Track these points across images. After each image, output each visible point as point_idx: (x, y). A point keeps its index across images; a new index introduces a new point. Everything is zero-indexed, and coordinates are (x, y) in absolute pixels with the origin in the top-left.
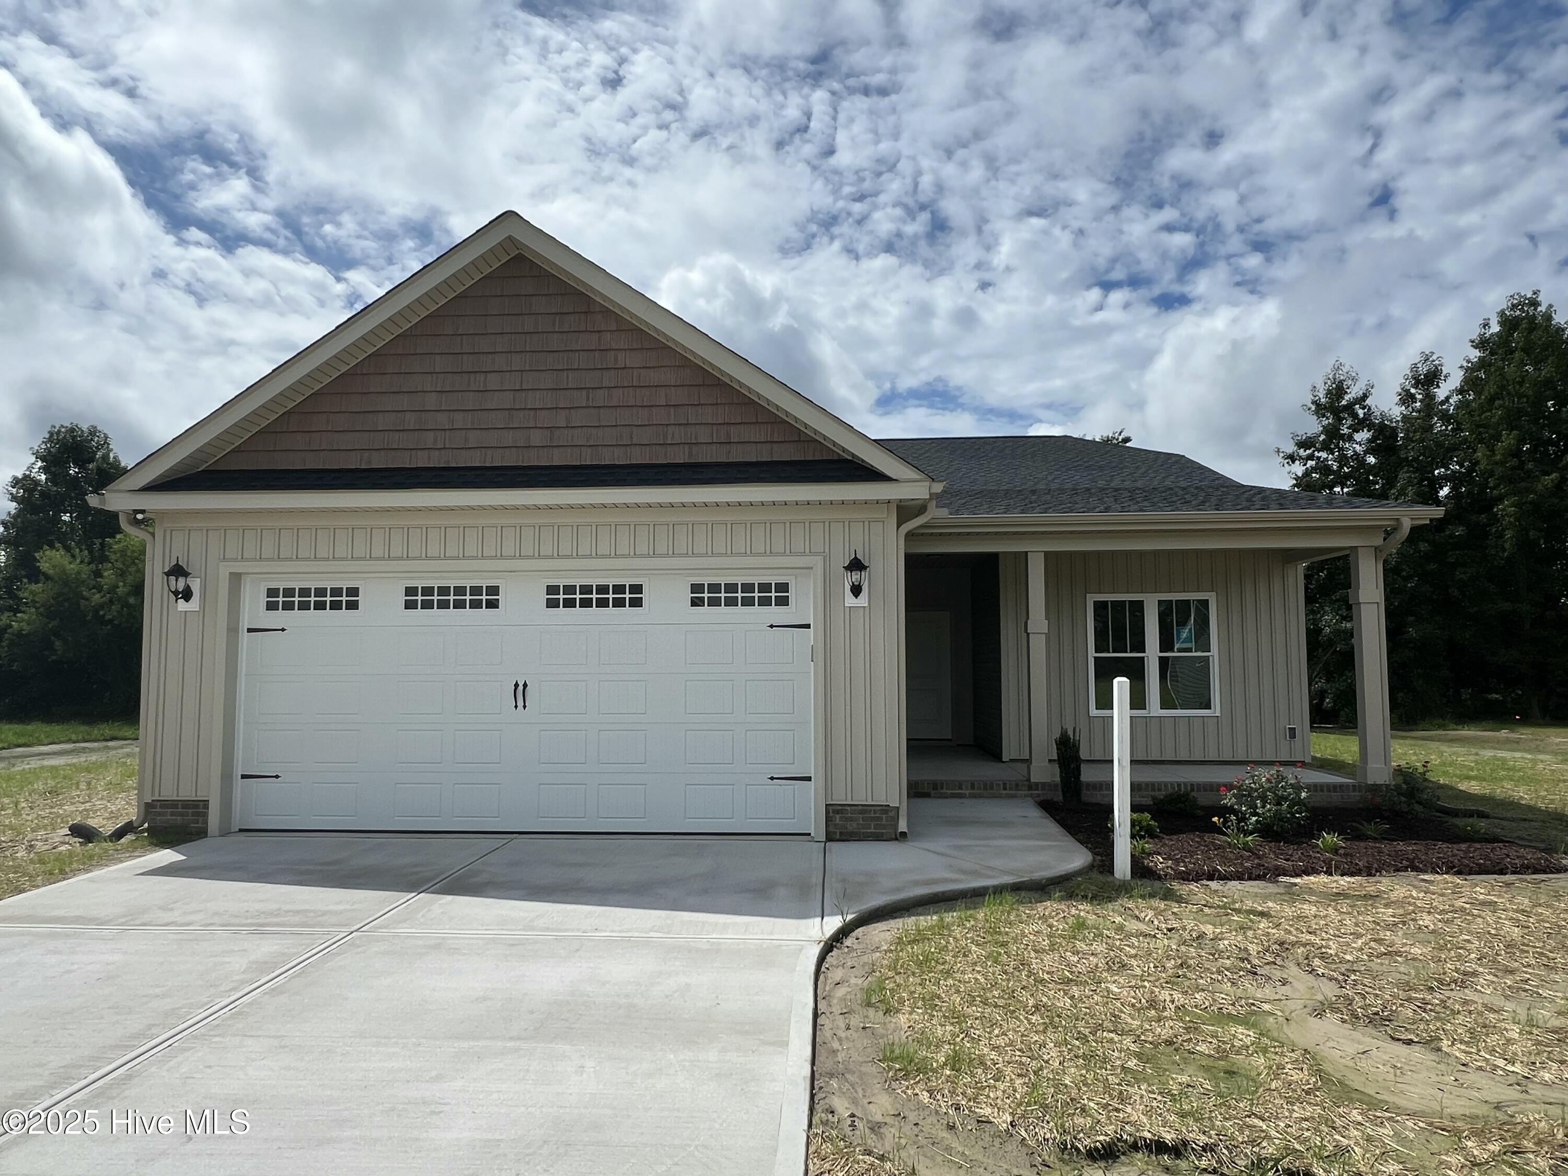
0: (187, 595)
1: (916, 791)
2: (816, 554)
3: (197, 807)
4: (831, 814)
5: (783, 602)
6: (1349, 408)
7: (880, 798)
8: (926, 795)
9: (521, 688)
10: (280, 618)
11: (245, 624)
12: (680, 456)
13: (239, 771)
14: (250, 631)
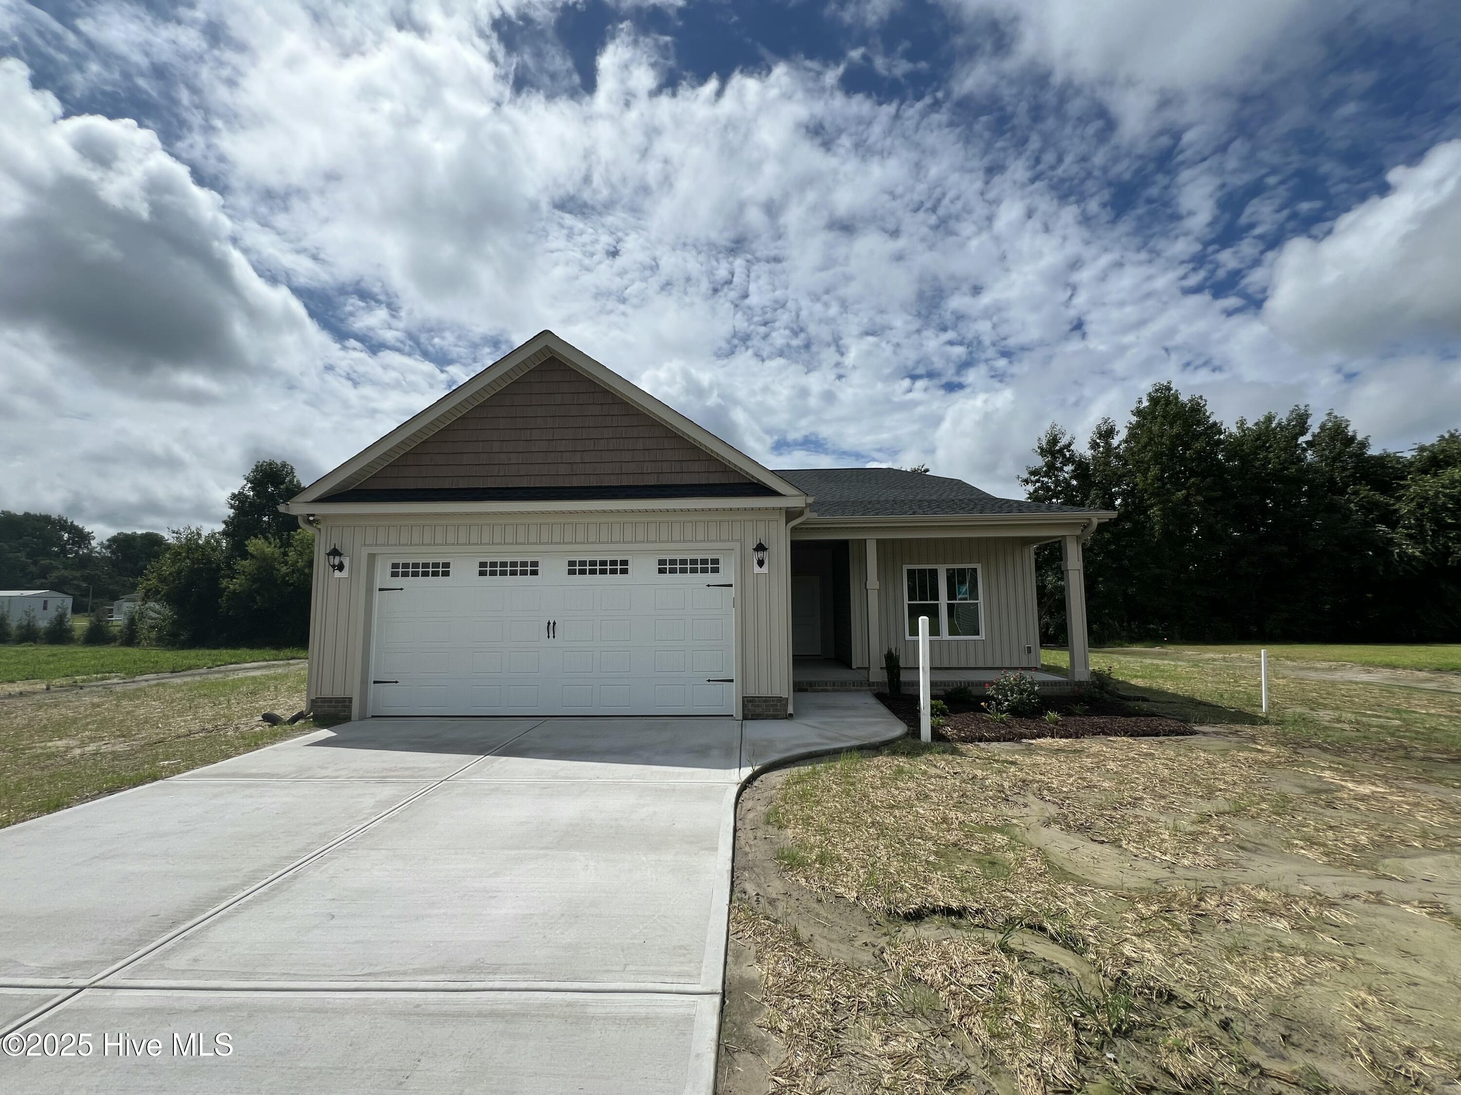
0: (341, 567)
1: (799, 687)
2: (736, 541)
3: (345, 702)
4: (746, 703)
5: (716, 570)
6: (1061, 451)
7: (777, 693)
8: (806, 690)
9: (552, 625)
10: (399, 582)
11: (378, 585)
13: (372, 678)
14: (380, 590)
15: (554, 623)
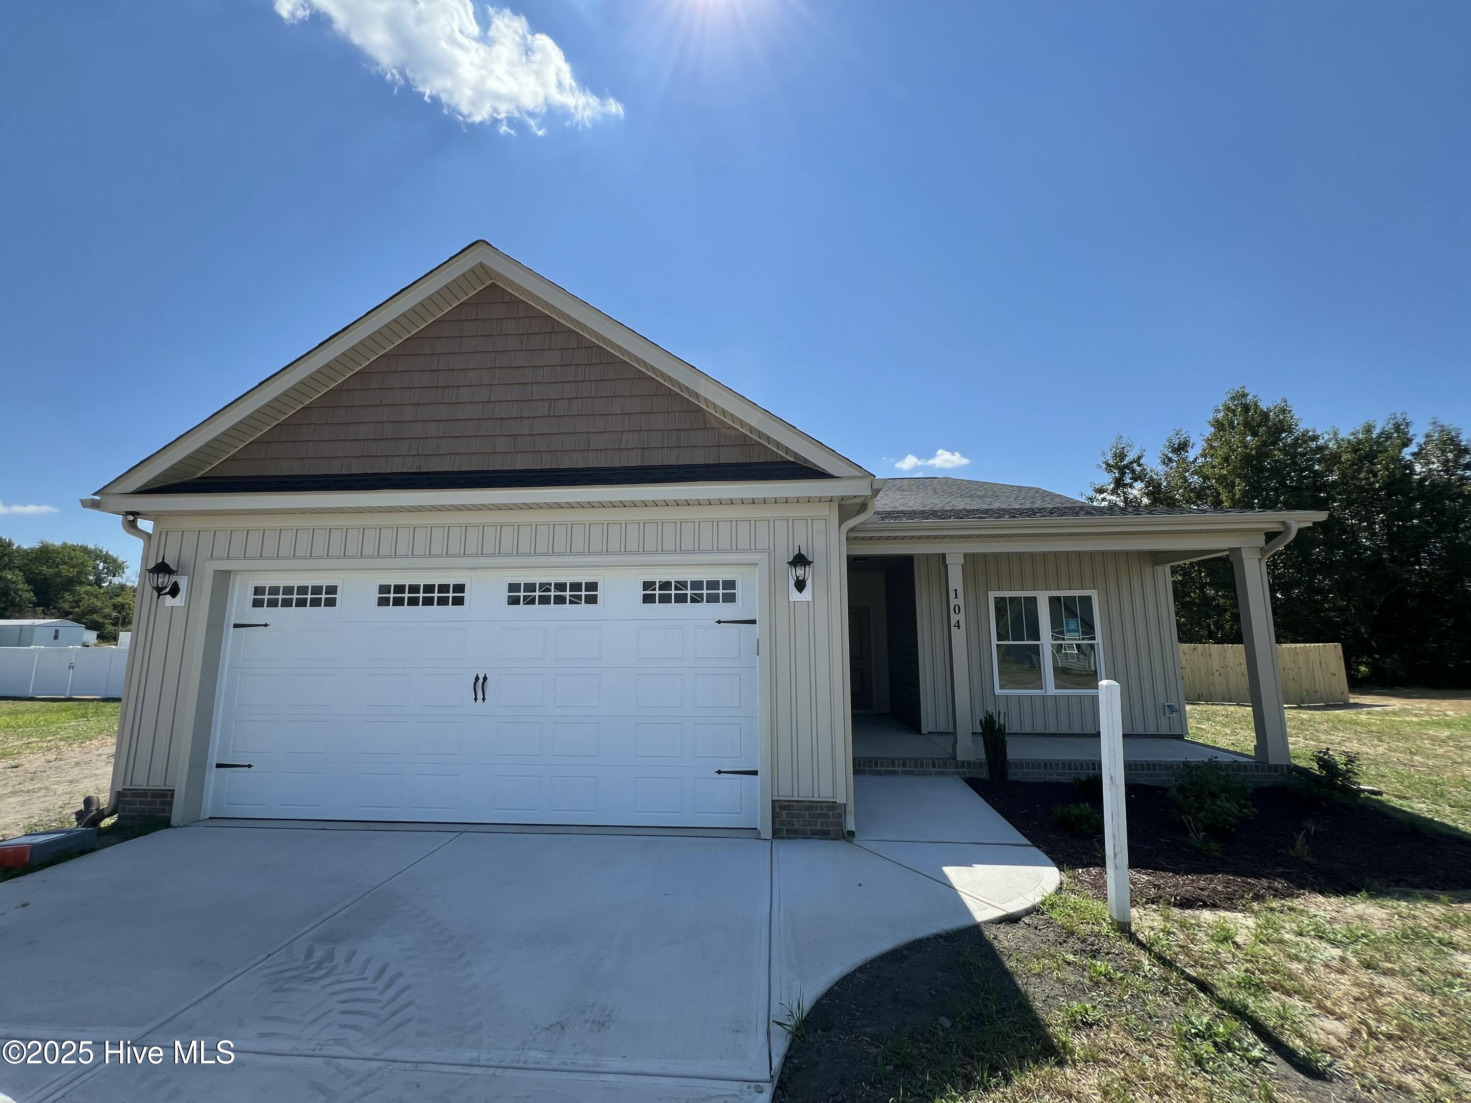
0: (174, 591)
2: (762, 551)
3: (164, 796)
4: (777, 810)
5: (730, 598)
6: (1129, 466)
7: (824, 794)
9: (481, 680)
10: (264, 614)
11: (233, 617)
12: (633, 460)
13: (214, 758)
14: (236, 626)
15: (485, 679)
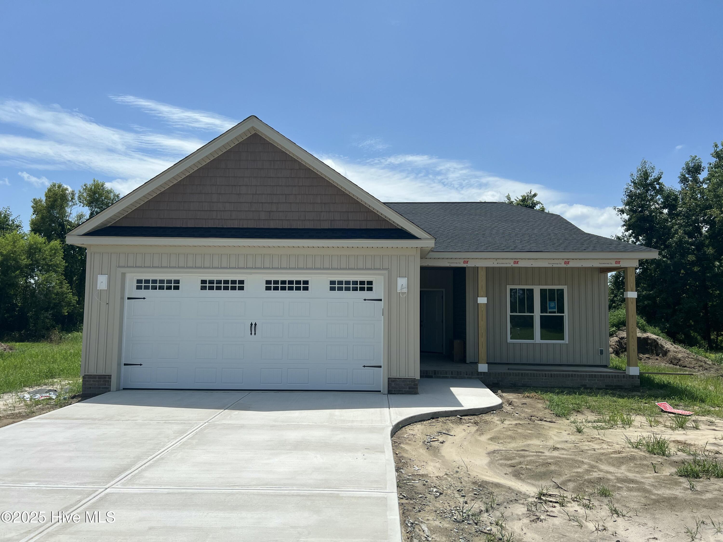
2: (385, 269)
3: (105, 378)
4: (390, 382)
5: (370, 289)
7: (412, 376)
10: (142, 293)
11: (127, 295)
12: (326, 225)
13: (124, 362)
14: (129, 298)
15: (255, 324)
